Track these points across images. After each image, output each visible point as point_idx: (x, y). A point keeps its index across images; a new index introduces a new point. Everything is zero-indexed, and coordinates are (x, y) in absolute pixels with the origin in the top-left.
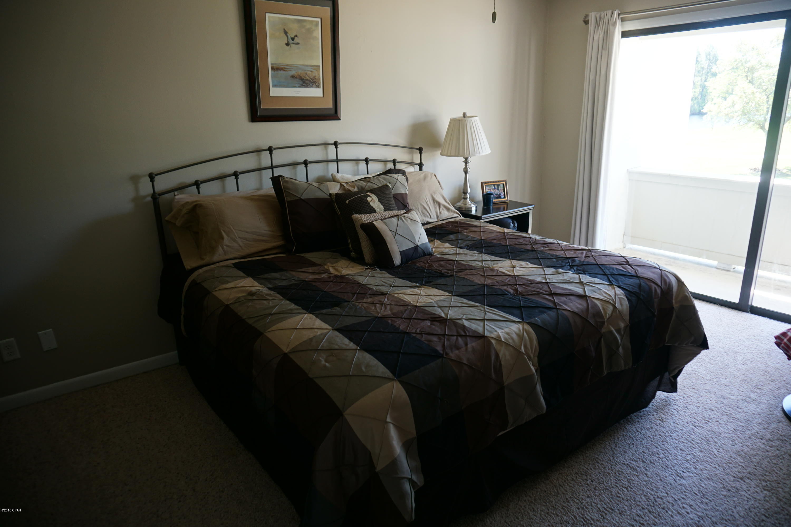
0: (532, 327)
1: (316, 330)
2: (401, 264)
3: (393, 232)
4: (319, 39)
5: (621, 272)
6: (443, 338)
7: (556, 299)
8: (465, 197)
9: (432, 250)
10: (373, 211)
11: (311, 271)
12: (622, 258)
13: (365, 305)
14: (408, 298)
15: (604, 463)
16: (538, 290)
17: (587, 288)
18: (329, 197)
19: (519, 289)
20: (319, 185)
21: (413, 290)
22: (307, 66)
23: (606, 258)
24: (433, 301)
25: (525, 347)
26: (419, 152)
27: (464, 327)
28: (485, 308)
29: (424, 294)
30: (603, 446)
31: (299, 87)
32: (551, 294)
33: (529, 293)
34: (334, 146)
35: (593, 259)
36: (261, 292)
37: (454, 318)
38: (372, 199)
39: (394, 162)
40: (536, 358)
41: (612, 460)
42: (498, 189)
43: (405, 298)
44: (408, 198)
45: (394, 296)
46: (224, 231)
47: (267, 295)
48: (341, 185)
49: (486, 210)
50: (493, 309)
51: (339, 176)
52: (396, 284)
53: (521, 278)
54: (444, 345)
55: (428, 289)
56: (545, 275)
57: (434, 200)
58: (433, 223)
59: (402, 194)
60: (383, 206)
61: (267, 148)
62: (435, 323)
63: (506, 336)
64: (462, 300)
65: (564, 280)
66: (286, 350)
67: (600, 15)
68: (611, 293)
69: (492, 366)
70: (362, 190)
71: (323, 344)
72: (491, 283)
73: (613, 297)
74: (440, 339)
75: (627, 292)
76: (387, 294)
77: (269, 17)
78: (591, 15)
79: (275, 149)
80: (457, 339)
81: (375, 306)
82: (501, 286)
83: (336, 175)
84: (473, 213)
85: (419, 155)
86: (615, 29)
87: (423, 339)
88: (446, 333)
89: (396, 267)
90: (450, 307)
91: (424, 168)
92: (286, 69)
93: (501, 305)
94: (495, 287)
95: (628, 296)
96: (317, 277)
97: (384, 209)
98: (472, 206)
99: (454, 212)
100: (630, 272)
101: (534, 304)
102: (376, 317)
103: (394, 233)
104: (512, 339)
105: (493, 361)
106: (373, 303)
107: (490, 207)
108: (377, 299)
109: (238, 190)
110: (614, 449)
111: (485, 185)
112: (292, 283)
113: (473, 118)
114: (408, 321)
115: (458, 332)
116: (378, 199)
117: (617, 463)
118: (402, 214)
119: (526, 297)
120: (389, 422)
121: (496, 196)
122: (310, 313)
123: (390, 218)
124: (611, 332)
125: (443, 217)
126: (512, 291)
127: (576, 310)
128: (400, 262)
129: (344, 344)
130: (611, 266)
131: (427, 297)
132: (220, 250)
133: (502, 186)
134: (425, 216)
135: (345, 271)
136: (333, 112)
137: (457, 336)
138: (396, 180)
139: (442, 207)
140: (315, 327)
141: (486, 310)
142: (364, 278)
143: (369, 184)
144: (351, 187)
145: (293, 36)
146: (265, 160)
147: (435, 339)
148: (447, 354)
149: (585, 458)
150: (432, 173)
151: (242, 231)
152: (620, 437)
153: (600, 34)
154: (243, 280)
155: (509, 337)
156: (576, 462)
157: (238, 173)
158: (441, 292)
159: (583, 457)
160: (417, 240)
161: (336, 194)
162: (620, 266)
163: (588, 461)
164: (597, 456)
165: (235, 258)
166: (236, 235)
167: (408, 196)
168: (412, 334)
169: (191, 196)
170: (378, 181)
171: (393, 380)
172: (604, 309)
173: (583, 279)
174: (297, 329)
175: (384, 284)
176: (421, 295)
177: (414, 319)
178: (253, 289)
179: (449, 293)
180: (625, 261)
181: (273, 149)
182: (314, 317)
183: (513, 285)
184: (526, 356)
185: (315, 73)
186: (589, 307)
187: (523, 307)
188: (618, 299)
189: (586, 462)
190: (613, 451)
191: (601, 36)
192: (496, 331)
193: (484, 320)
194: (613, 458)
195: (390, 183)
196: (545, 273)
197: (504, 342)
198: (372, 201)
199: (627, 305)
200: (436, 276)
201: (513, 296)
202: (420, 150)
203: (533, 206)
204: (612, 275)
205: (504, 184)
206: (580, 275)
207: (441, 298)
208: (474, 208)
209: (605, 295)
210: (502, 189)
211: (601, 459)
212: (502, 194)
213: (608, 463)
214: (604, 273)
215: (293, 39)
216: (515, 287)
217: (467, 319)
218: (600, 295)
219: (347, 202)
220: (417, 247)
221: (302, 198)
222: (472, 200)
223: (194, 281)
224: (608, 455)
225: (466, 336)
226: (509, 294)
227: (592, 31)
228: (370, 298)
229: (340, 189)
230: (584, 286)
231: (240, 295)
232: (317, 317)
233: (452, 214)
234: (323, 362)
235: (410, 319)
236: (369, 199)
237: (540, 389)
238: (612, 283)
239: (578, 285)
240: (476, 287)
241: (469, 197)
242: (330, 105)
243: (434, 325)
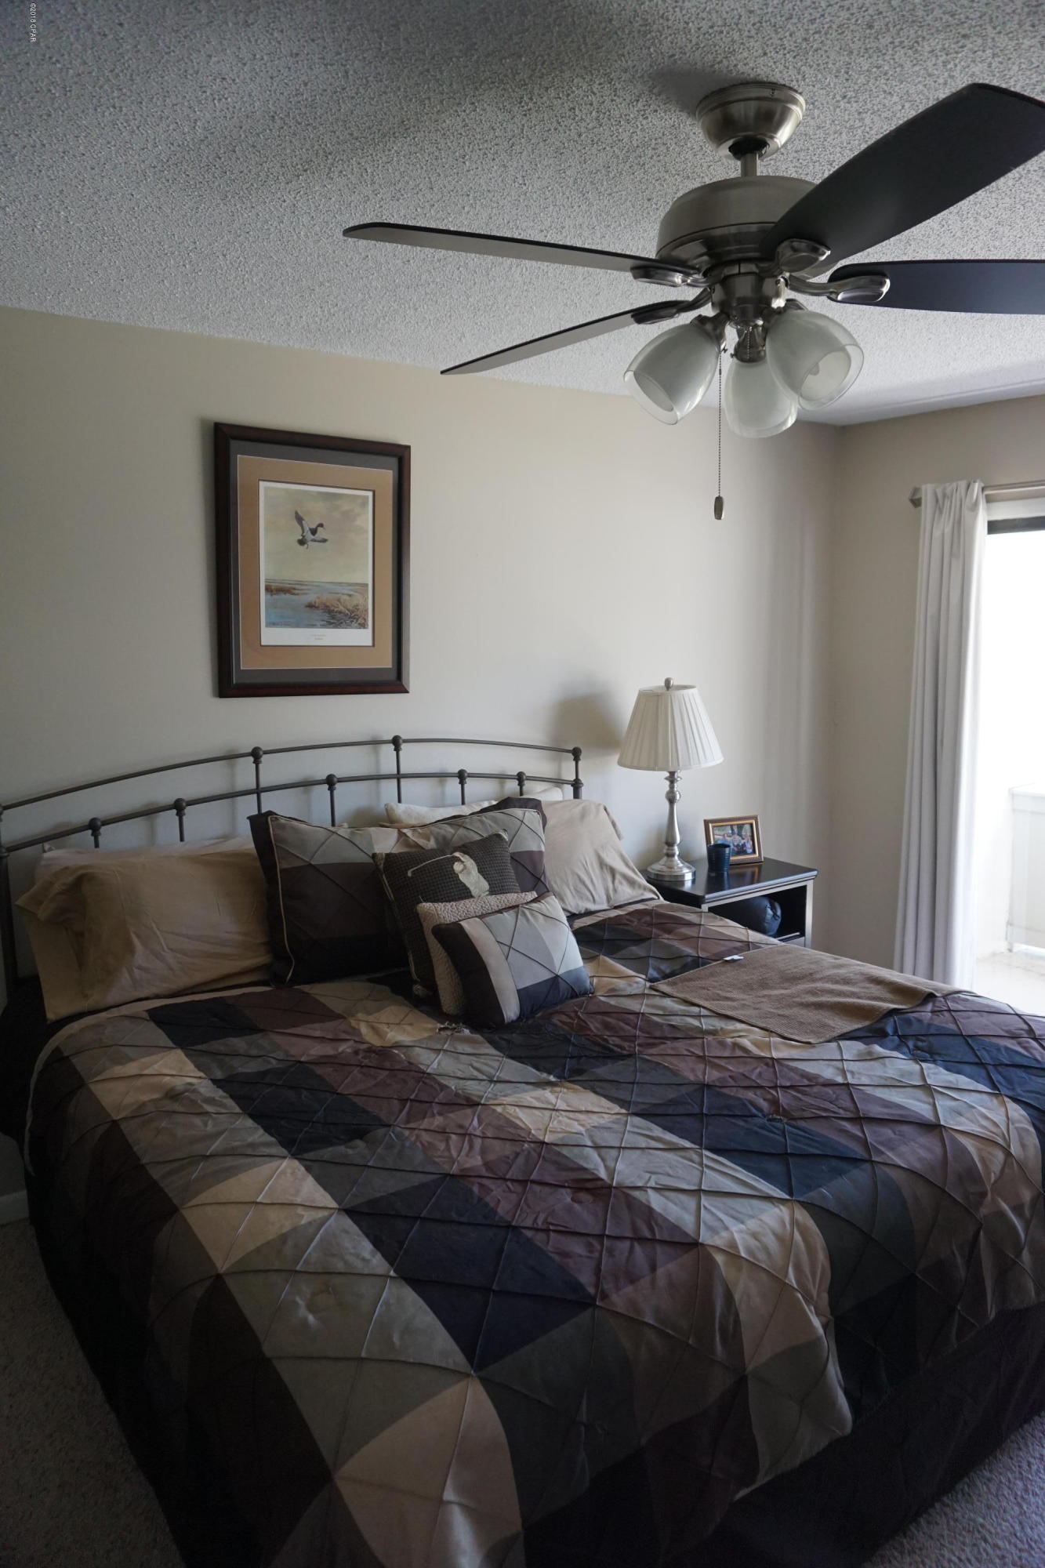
0: (813, 1216)
1: (300, 1211)
2: (519, 1018)
3: (502, 946)
4: (367, 532)
5: (1018, 1060)
6: (598, 1247)
7: (870, 1133)
8: (670, 852)
9: (591, 984)
10: (464, 893)
11: (318, 1034)
12: (1016, 1017)
13: (426, 1137)
14: (527, 1120)
15: (1000, 1543)
16: (827, 1105)
17: (940, 1102)
18: (371, 861)
19: (783, 1099)
20: (352, 833)
21: (539, 1092)
22: (340, 584)
23: (981, 1019)
24: (582, 1129)
25: (798, 1269)
26: (573, 757)
27: (649, 1212)
28: (701, 1156)
29: (564, 1107)
30: (993, 1489)
31: (323, 626)
32: (859, 1119)
33: (806, 1114)
34: (392, 747)
35: (951, 1019)
36: (195, 1091)
37: (628, 1183)
38: (465, 867)
39: (520, 778)
40: (825, 1296)
41: (1018, 1534)
42: (740, 834)
43: (518, 1118)
44: (545, 860)
45: (494, 1111)
46: (138, 936)
47: (210, 1101)
48: (401, 834)
49: (716, 882)
50: (721, 1159)
51: (400, 810)
52: (504, 1076)
53: (788, 1067)
54: (598, 1270)
55: (575, 1091)
56: (842, 1060)
57: (602, 864)
58: (598, 914)
59: (531, 853)
60: (488, 881)
61: (250, 750)
62: (582, 1196)
63: (753, 1242)
64: (650, 1129)
65: (886, 1079)
66: (222, 1266)
67: (945, 489)
68: (999, 1117)
69: (717, 1327)
70: (445, 845)
71: (310, 1253)
72: (719, 1079)
73: (1003, 1128)
74: (590, 1247)
75: (1035, 1113)
76: (478, 1104)
77: (266, 489)
78: (926, 490)
79: (266, 753)
80: (631, 1250)
81: (447, 1140)
82: (741, 1091)
83: (395, 807)
84: (688, 886)
85: (574, 763)
86: (975, 517)
87: (550, 1248)
88: (607, 1233)
89: (509, 1024)
90: (620, 1148)
91: (584, 791)
92: (296, 592)
93: (739, 1147)
94: (726, 1091)
95: (1037, 1123)
96: (328, 1050)
97: (490, 888)
98: (685, 870)
99: (645, 888)
100: (1039, 1058)
101: (817, 1148)
102: (447, 1175)
103: (507, 948)
104: (765, 1249)
105: (718, 1314)
106: (443, 1132)
107: (723, 874)
108: (457, 1116)
109: (182, 839)
110: (1022, 1497)
111: (713, 827)
112: (269, 1067)
113: (685, 692)
114: (518, 1188)
115: (635, 1229)
116: (478, 865)
117: (1033, 1544)
118: (527, 903)
119: (802, 1124)
120: (450, 1502)
121: (736, 849)
122: (294, 1156)
123: (500, 911)
124: (1002, 1214)
125: (622, 899)
126: (764, 1105)
127: (918, 1166)
128: (518, 1013)
129: (358, 1256)
130: (995, 1040)
131: (571, 1115)
132: (125, 978)
133: (747, 827)
134: (582, 898)
135: (393, 1033)
136: (393, 676)
137: (631, 1239)
138: (519, 822)
139: (618, 877)
140: (299, 1200)
141: (705, 1161)
142: (433, 1055)
143: (461, 831)
144: (422, 838)
145: (314, 527)
146: (244, 774)
147: (577, 1247)
148: (605, 1296)
149: (952, 1523)
150: (600, 805)
151: (177, 934)
152: (1032, 1460)
153: (944, 527)
154: (163, 1054)
155: (757, 1243)
156: (931, 1537)
157: (184, 804)
158: (604, 1102)
159: (948, 1522)
160: (557, 963)
161: (388, 855)
162: (1014, 1041)
163: (960, 1534)
164: (981, 1520)
165: (157, 997)
166: (162, 941)
167: (545, 854)
168: (524, 1231)
169: (79, 853)
170: (481, 826)
171: (468, 1375)
172: (983, 1160)
173: (933, 1076)
174: (257, 1203)
175: (476, 1073)
176: (557, 1110)
177: (533, 1182)
178: (178, 1083)
179: (621, 1107)
180: (1025, 1027)
181: (261, 753)
182: (303, 1169)
183: (770, 1088)
184: (800, 1296)
185: (358, 599)
186: (949, 1155)
187: (792, 1155)
188: (1015, 1131)
189: (955, 1537)
190: (1021, 1507)
191: (948, 530)
192: (727, 1228)
193: (698, 1192)
194: (1023, 1528)
195: (505, 830)
196: (842, 1056)
197: (747, 1260)
198: (465, 871)
199: (1035, 1144)
200: (595, 1055)
201: (769, 1120)
202: (576, 754)
203: (815, 873)
204: (998, 1065)
205: (751, 825)
206: (924, 1065)
207: (602, 1121)
208: (688, 877)
209: (984, 1123)
210: (749, 834)
211: (993, 1530)
212: (749, 845)
213: (1010, 1542)
214: (977, 1060)
215: (314, 532)
216: (774, 1093)
217: (661, 1189)
218: (972, 1121)
219: (409, 874)
220: (556, 979)
221: (313, 863)
222: (686, 858)
223: (57, 1050)
224: (1009, 1518)
225: (653, 1240)
226: (760, 1115)
227: (929, 519)
228: (440, 1114)
229: (398, 841)
230: (934, 1099)
231: (145, 1098)
232: (308, 1169)
233: (641, 891)
234: (303, 1311)
235: (524, 1183)
236: (457, 867)
237: (836, 1373)
238: (999, 1090)
239: (919, 1093)
240: (684, 1090)
241: (677, 853)
242: (387, 662)
243: (580, 1202)
